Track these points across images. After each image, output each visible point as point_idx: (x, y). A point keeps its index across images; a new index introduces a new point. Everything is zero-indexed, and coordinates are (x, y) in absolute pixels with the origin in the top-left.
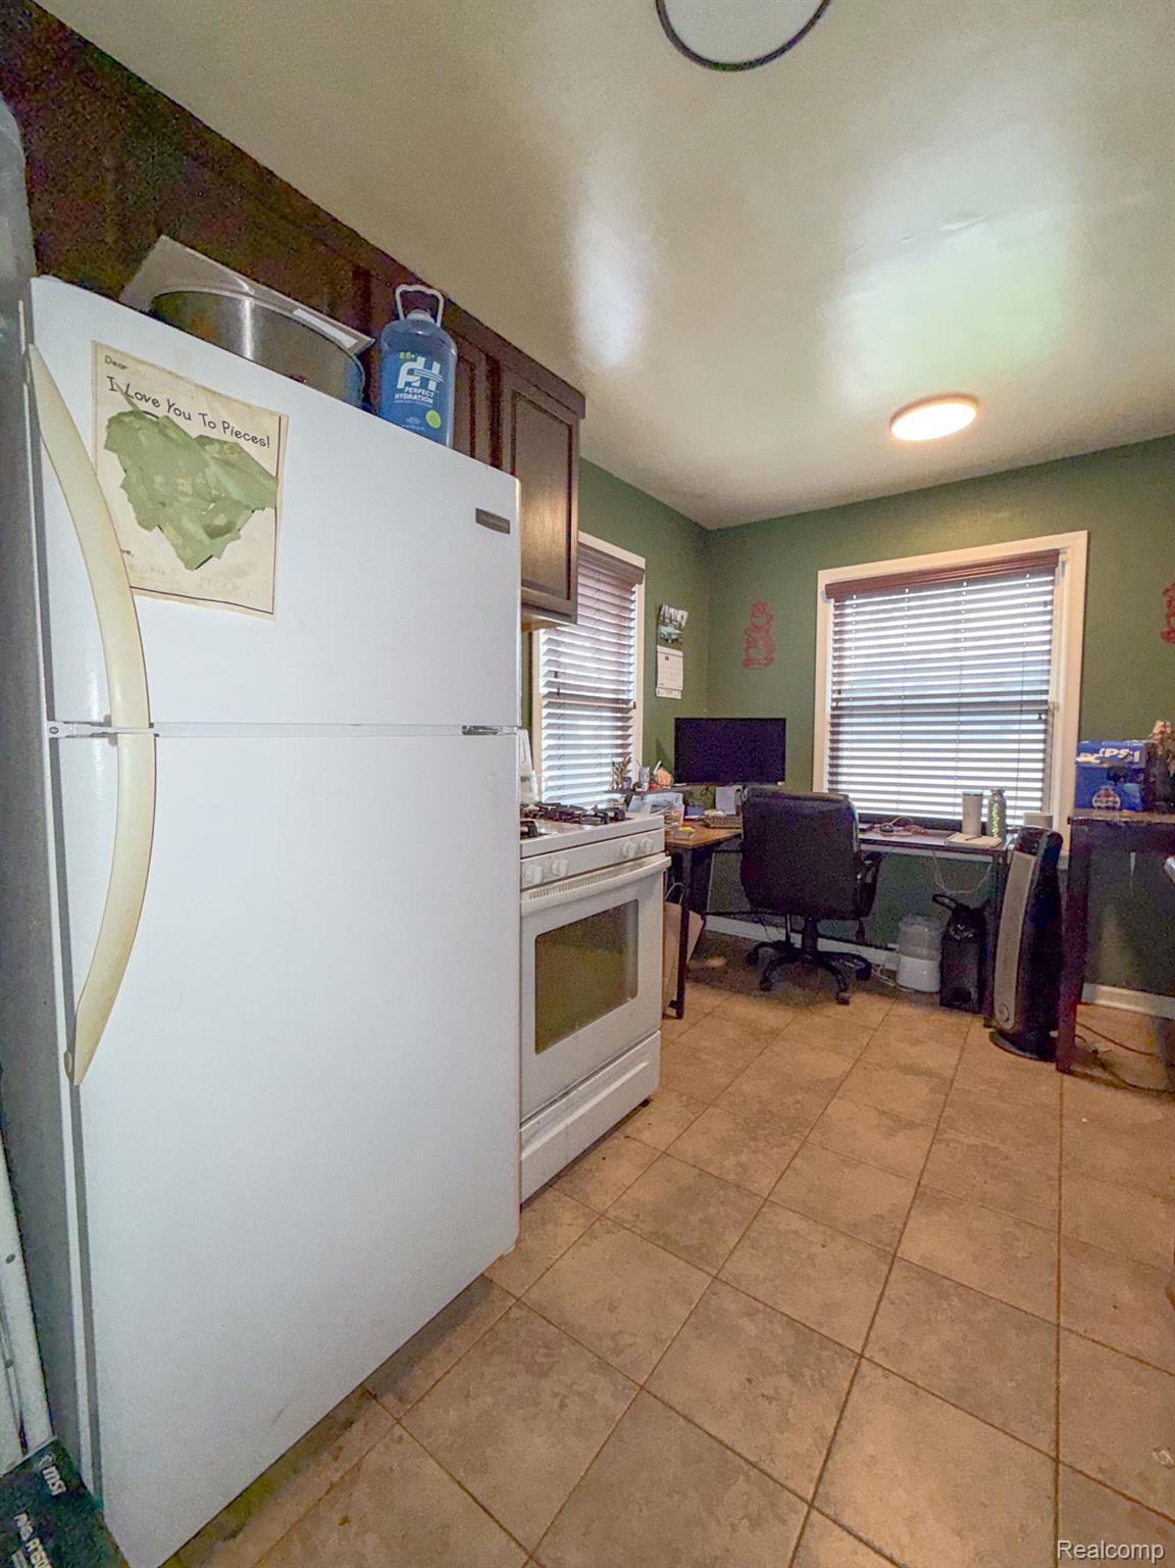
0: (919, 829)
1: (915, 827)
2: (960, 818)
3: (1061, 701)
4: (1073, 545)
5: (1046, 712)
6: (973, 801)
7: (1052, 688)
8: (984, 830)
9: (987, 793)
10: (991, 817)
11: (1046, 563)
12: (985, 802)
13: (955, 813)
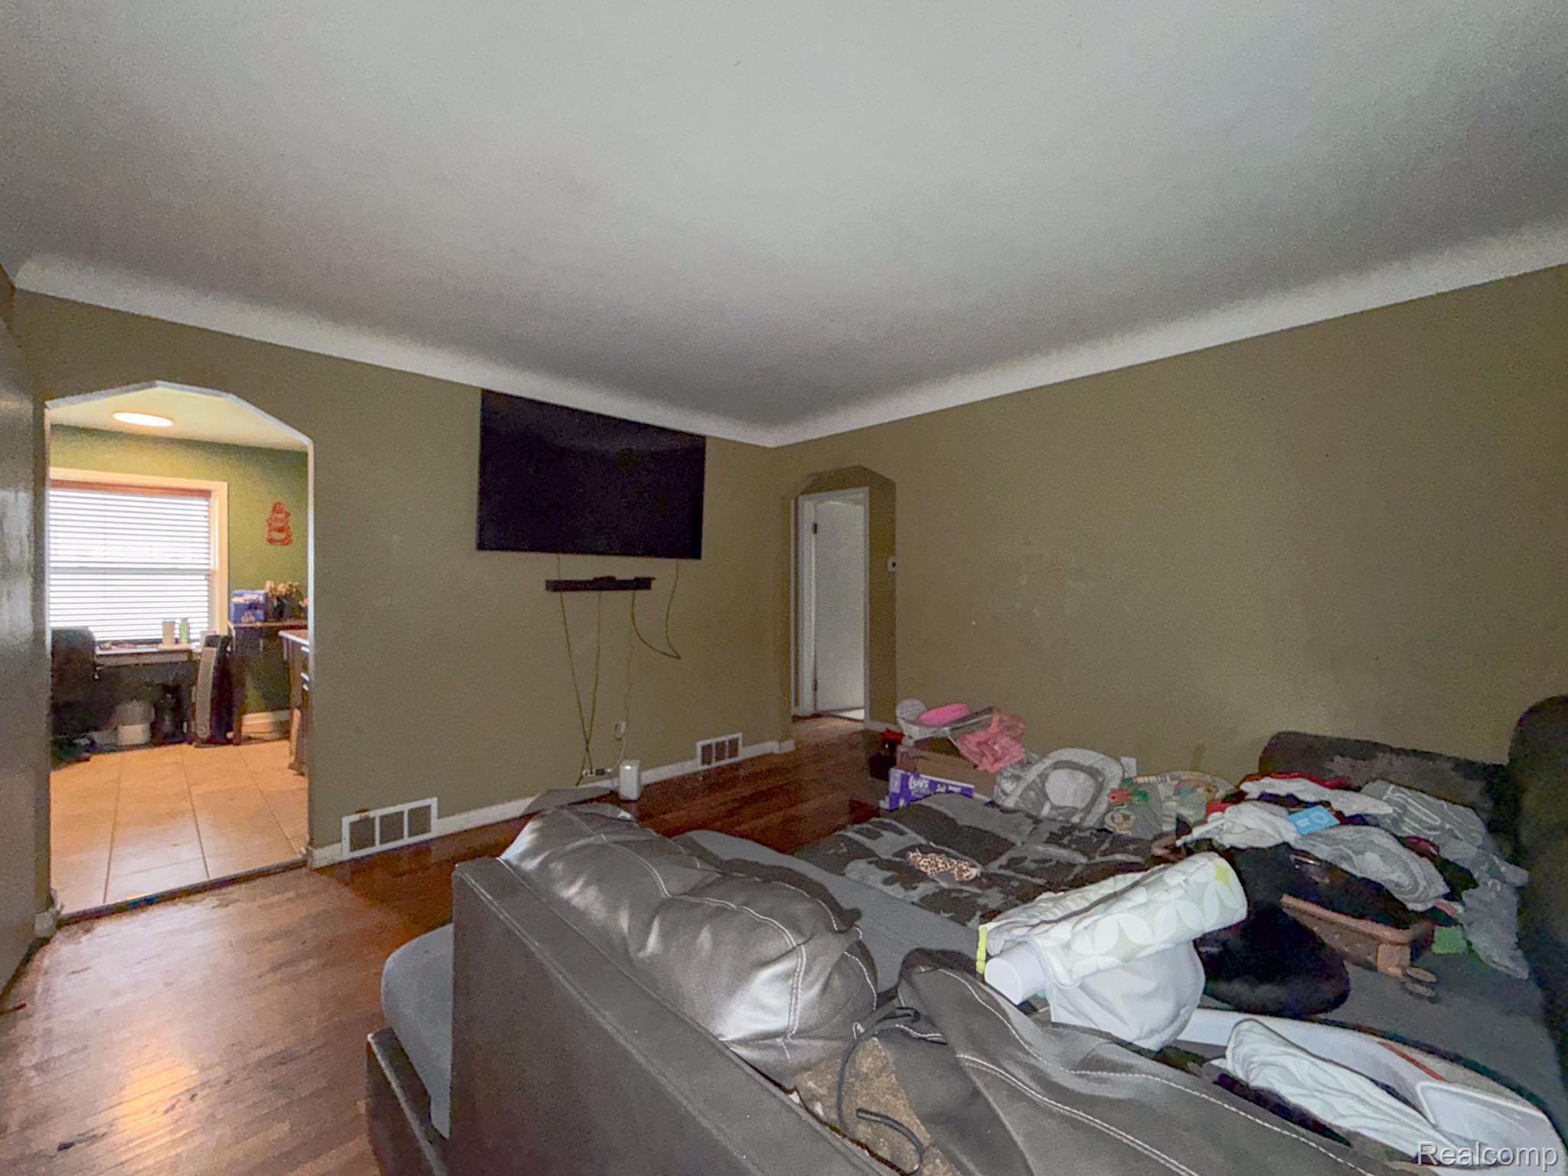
0: (131, 646)
1: (127, 645)
2: (161, 637)
3: (217, 567)
4: (220, 488)
5: (209, 575)
6: (168, 626)
7: (212, 562)
8: (177, 641)
9: (178, 621)
10: (180, 634)
11: (205, 494)
12: (177, 626)
13: (157, 634)
